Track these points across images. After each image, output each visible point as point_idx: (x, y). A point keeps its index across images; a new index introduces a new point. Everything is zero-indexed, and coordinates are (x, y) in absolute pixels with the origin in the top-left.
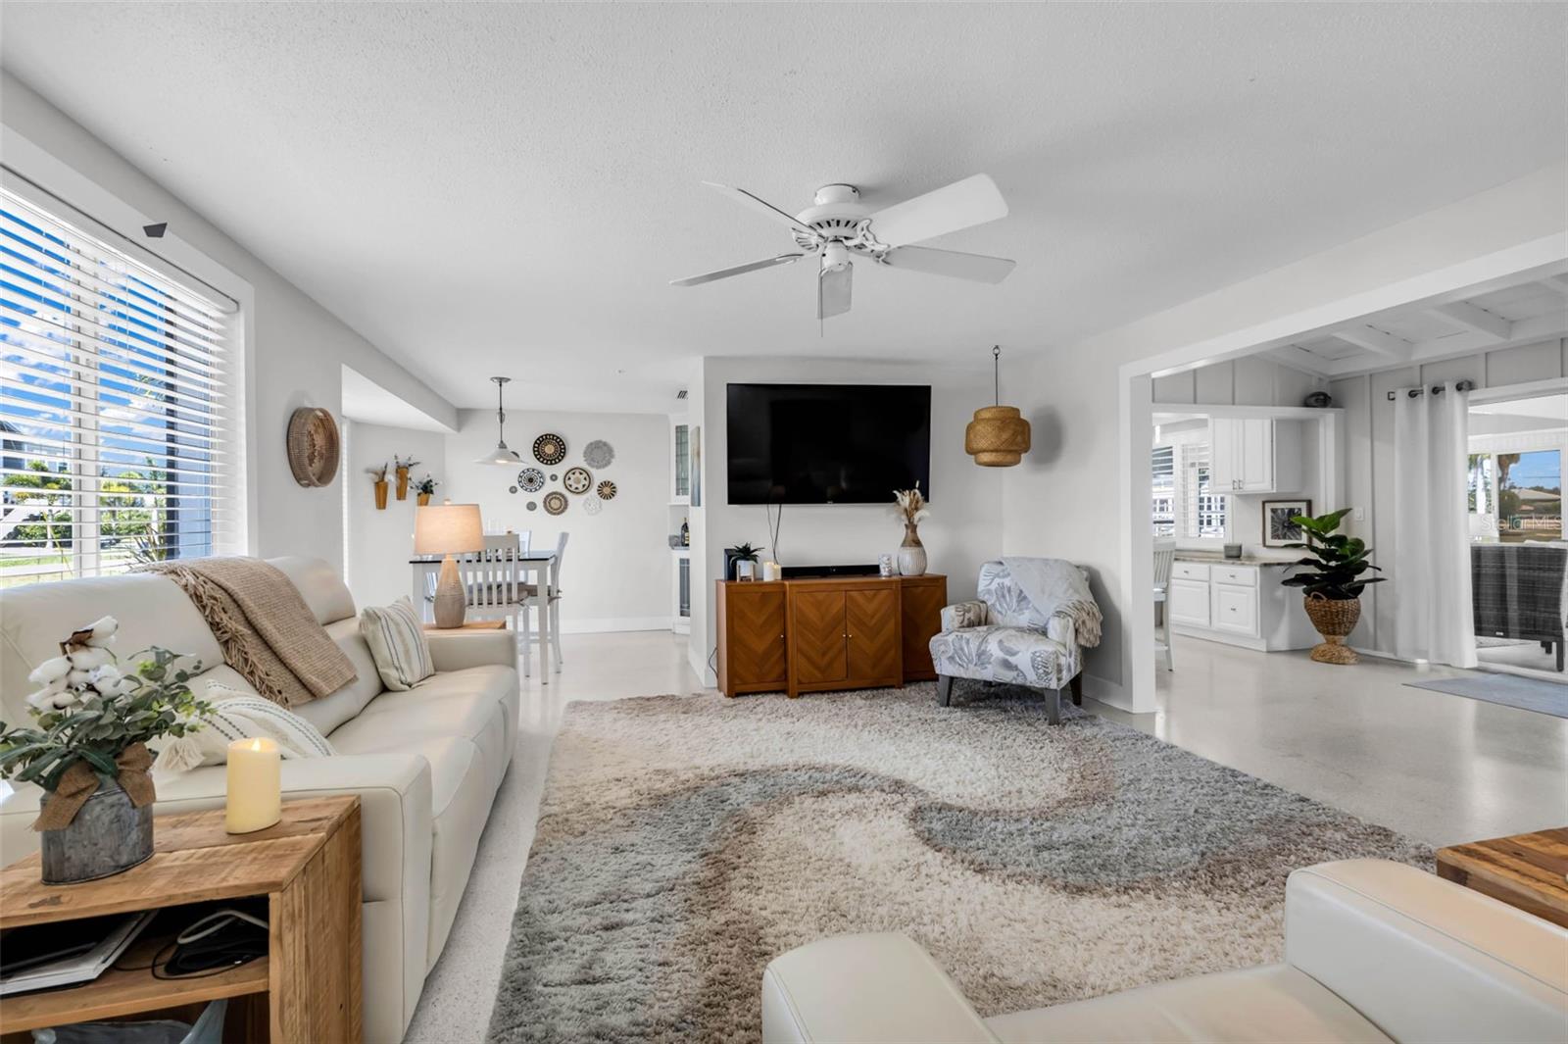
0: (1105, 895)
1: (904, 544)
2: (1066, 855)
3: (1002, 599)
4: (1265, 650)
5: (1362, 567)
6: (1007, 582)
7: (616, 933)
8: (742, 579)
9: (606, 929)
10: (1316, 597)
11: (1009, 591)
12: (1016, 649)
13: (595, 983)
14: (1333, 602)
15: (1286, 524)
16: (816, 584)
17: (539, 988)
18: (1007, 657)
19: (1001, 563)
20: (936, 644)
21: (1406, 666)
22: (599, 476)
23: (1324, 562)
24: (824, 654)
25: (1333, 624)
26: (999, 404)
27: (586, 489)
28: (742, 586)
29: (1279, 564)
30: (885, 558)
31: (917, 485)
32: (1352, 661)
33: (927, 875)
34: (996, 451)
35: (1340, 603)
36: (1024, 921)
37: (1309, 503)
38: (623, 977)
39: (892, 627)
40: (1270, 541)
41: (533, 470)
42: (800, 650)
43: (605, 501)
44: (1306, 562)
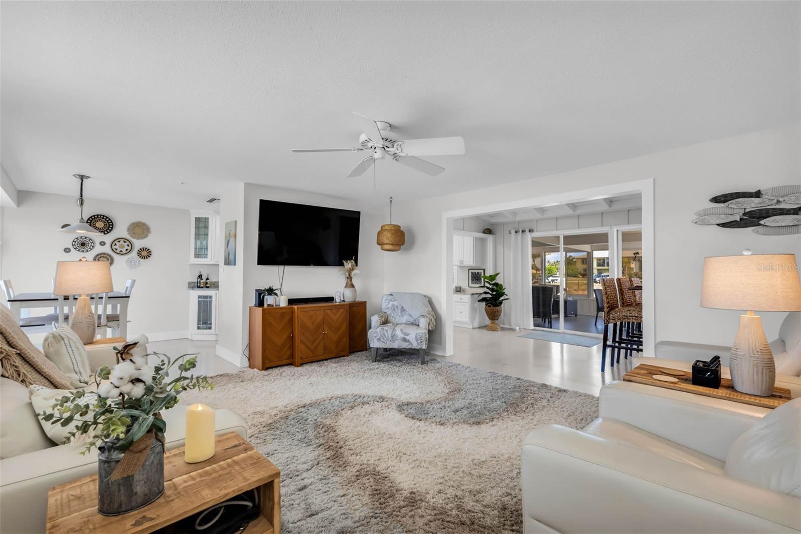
0: (487, 423)
1: (346, 287)
2: (466, 412)
3: (394, 311)
4: (471, 327)
5: (503, 294)
6: (396, 303)
7: (307, 490)
8: (269, 305)
9: (300, 490)
10: (489, 306)
11: (397, 307)
12: (408, 332)
13: (317, 514)
14: (494, 308)
15: (476, 278)
16: (308, 307)
17: (291, 525)
18: (405, 336)
19: (392, 295)
20: (371, 334)
21: (513, 330)
22: (138, 244)
23: (491, 293)
24: (314, 342)
25: (494, 316)
26: (392, 223)
27: (128, 252)
28: (269, 309)
29: (476, 294)
30: (338, 294)
31: (353, 258)
32: (500, 330)
33: (424, 431)
34: (392, 244)
35: (497, 308)
36: (469, 438)
37: (484, 270)
38: (329, 507)
39: (344, 327)
40: (471, 285)
41: (86, 238)
42: (302, 342)
43: (143, 260)
44: (486, 293)
